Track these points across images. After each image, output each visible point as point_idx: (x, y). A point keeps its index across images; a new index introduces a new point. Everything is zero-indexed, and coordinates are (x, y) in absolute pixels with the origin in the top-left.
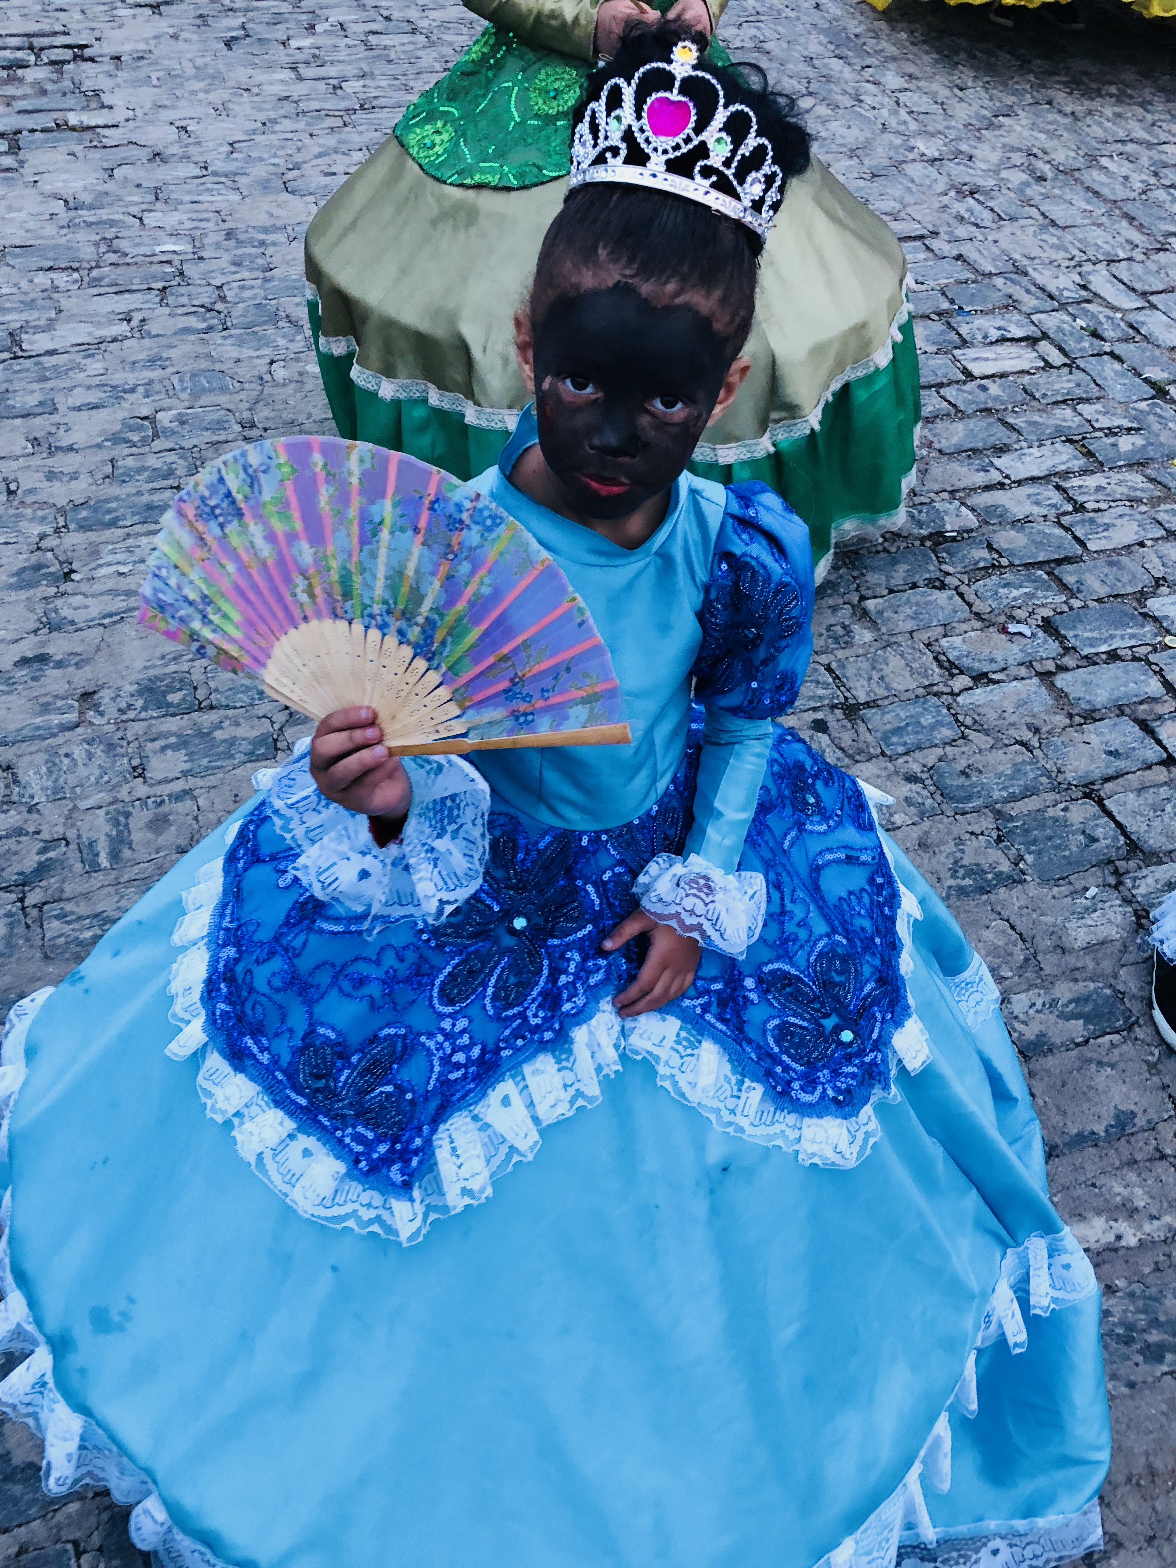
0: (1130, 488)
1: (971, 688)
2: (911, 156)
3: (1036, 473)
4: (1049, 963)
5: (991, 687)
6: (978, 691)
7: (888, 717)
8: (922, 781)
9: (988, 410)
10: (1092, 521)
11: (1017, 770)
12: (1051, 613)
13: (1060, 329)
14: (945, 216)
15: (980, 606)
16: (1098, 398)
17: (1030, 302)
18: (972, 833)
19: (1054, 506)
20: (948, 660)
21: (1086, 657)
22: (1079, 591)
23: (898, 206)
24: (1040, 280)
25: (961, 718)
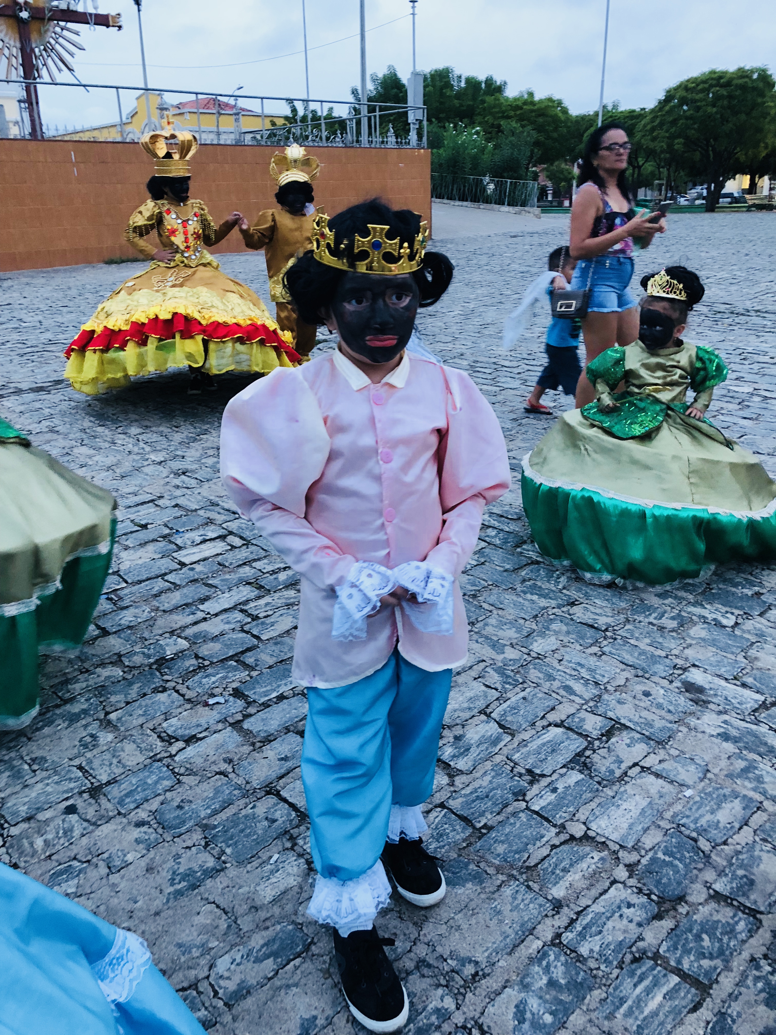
0: (287, 598)
1: (184, 748)
2: (146, 463)
3: (227, 606)
4: (246, 924)
5: (199, 742)
6: (189, 749)
7: (123, 786)
8: (148, 823)
9: (195, 581)
10: (263, 623)
11: (217, 791)
12: (239, 684)
13: (240, 527)
14: (168, 487)
15: (190, 694)
16: (265, 557)
17: (220, 518)
18: (187, 848)
19: (239, 621)
20: (168, 735)
21: (263, 704)
22: (257, 665)
23: (137, 489)
24: (226, 506)
25: (176, 770)
